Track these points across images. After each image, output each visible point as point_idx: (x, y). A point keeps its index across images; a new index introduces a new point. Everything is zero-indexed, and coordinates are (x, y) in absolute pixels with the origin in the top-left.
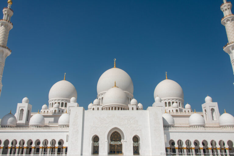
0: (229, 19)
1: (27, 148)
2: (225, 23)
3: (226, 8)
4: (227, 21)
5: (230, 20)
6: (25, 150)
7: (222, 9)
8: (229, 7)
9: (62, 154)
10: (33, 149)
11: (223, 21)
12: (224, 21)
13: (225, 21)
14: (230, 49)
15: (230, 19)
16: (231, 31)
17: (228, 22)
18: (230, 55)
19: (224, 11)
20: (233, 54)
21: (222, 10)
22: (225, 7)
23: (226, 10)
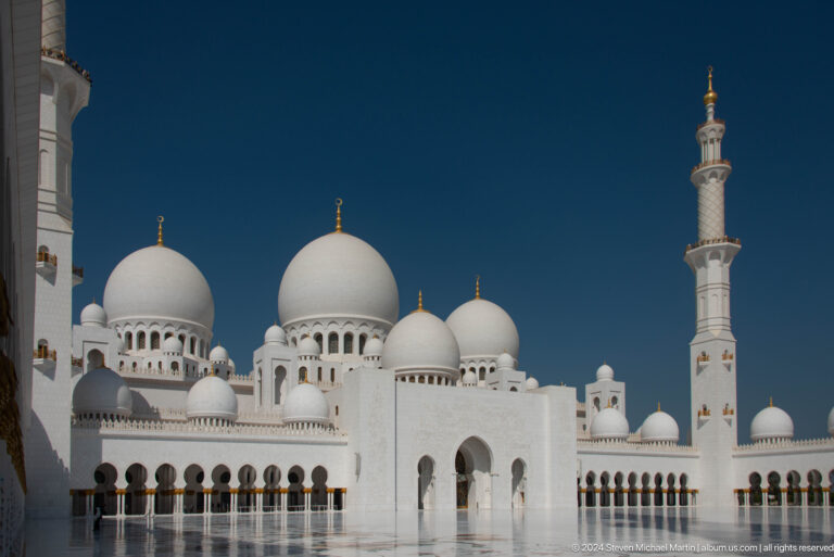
0: (718, 171)
1: (214, 492)
2: (703, 180)
3: (712, 135)
4: (711, 177)
5: (719, 176)
6: (208, 499)
7: (704, 134)
8: (721, 136)
9: (322, 509)
10: (236, 496)
11: (703, 172)
12: (704, 174)
13: (707, 175)
14: (708, 255)
15: (720, 172)
16: (713, 207)
17: (713, 180)
18: (700, 272)
19: (705, 142)
20: (709, 270)
21: (702, 139)
22: (713, 132)
23: (712, 141)
